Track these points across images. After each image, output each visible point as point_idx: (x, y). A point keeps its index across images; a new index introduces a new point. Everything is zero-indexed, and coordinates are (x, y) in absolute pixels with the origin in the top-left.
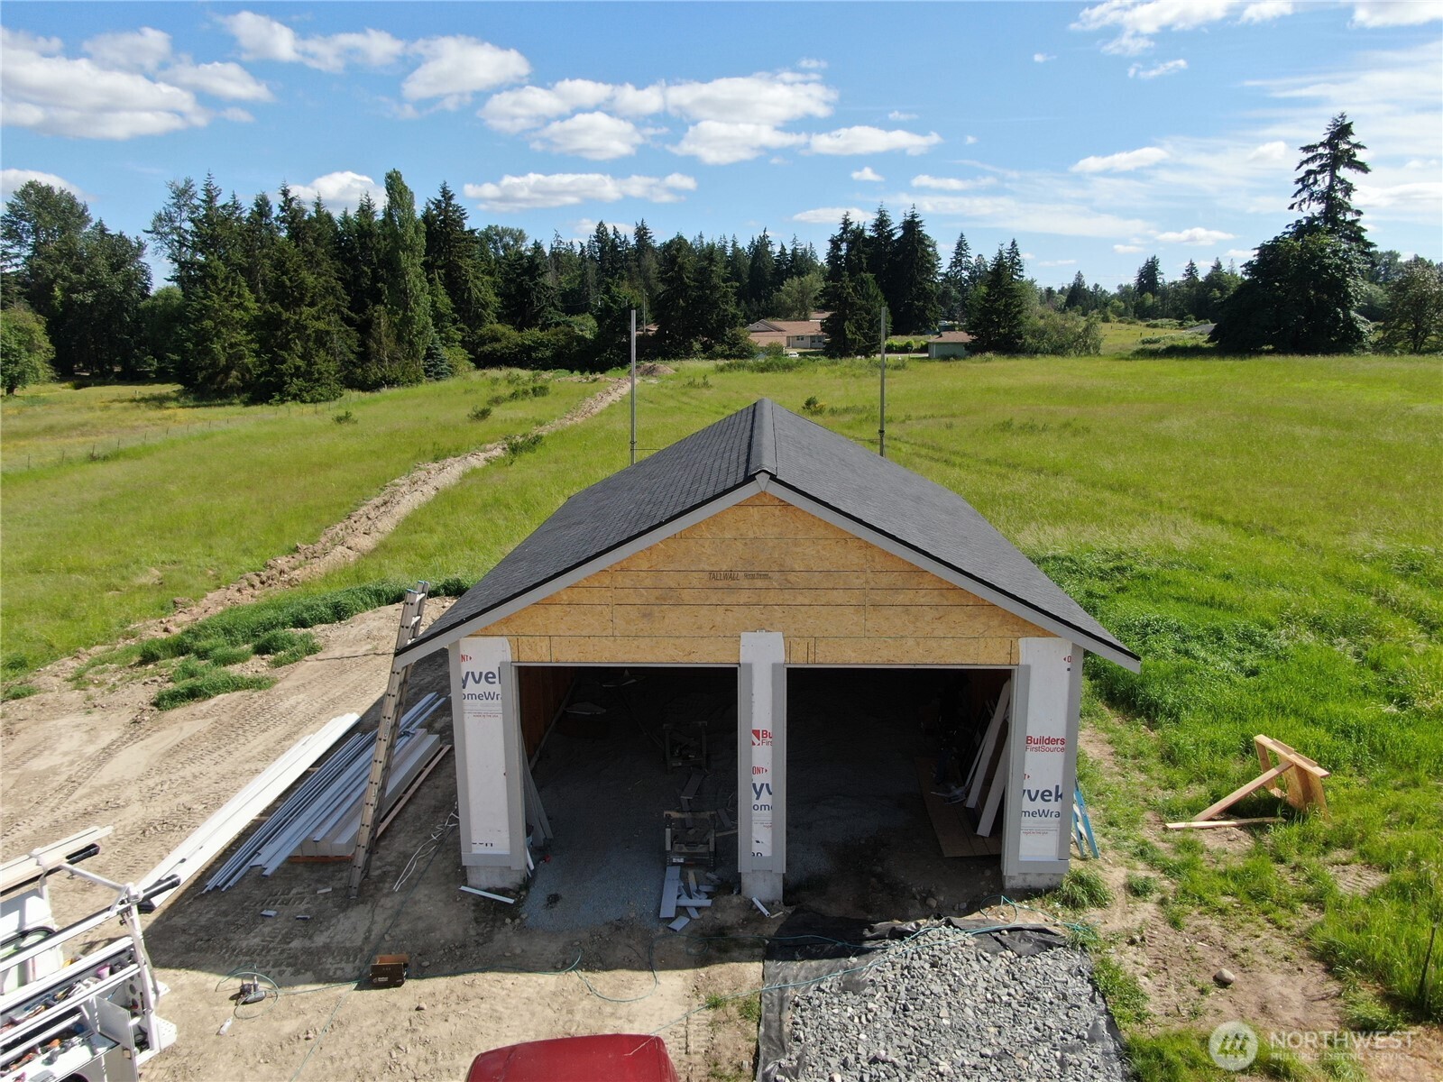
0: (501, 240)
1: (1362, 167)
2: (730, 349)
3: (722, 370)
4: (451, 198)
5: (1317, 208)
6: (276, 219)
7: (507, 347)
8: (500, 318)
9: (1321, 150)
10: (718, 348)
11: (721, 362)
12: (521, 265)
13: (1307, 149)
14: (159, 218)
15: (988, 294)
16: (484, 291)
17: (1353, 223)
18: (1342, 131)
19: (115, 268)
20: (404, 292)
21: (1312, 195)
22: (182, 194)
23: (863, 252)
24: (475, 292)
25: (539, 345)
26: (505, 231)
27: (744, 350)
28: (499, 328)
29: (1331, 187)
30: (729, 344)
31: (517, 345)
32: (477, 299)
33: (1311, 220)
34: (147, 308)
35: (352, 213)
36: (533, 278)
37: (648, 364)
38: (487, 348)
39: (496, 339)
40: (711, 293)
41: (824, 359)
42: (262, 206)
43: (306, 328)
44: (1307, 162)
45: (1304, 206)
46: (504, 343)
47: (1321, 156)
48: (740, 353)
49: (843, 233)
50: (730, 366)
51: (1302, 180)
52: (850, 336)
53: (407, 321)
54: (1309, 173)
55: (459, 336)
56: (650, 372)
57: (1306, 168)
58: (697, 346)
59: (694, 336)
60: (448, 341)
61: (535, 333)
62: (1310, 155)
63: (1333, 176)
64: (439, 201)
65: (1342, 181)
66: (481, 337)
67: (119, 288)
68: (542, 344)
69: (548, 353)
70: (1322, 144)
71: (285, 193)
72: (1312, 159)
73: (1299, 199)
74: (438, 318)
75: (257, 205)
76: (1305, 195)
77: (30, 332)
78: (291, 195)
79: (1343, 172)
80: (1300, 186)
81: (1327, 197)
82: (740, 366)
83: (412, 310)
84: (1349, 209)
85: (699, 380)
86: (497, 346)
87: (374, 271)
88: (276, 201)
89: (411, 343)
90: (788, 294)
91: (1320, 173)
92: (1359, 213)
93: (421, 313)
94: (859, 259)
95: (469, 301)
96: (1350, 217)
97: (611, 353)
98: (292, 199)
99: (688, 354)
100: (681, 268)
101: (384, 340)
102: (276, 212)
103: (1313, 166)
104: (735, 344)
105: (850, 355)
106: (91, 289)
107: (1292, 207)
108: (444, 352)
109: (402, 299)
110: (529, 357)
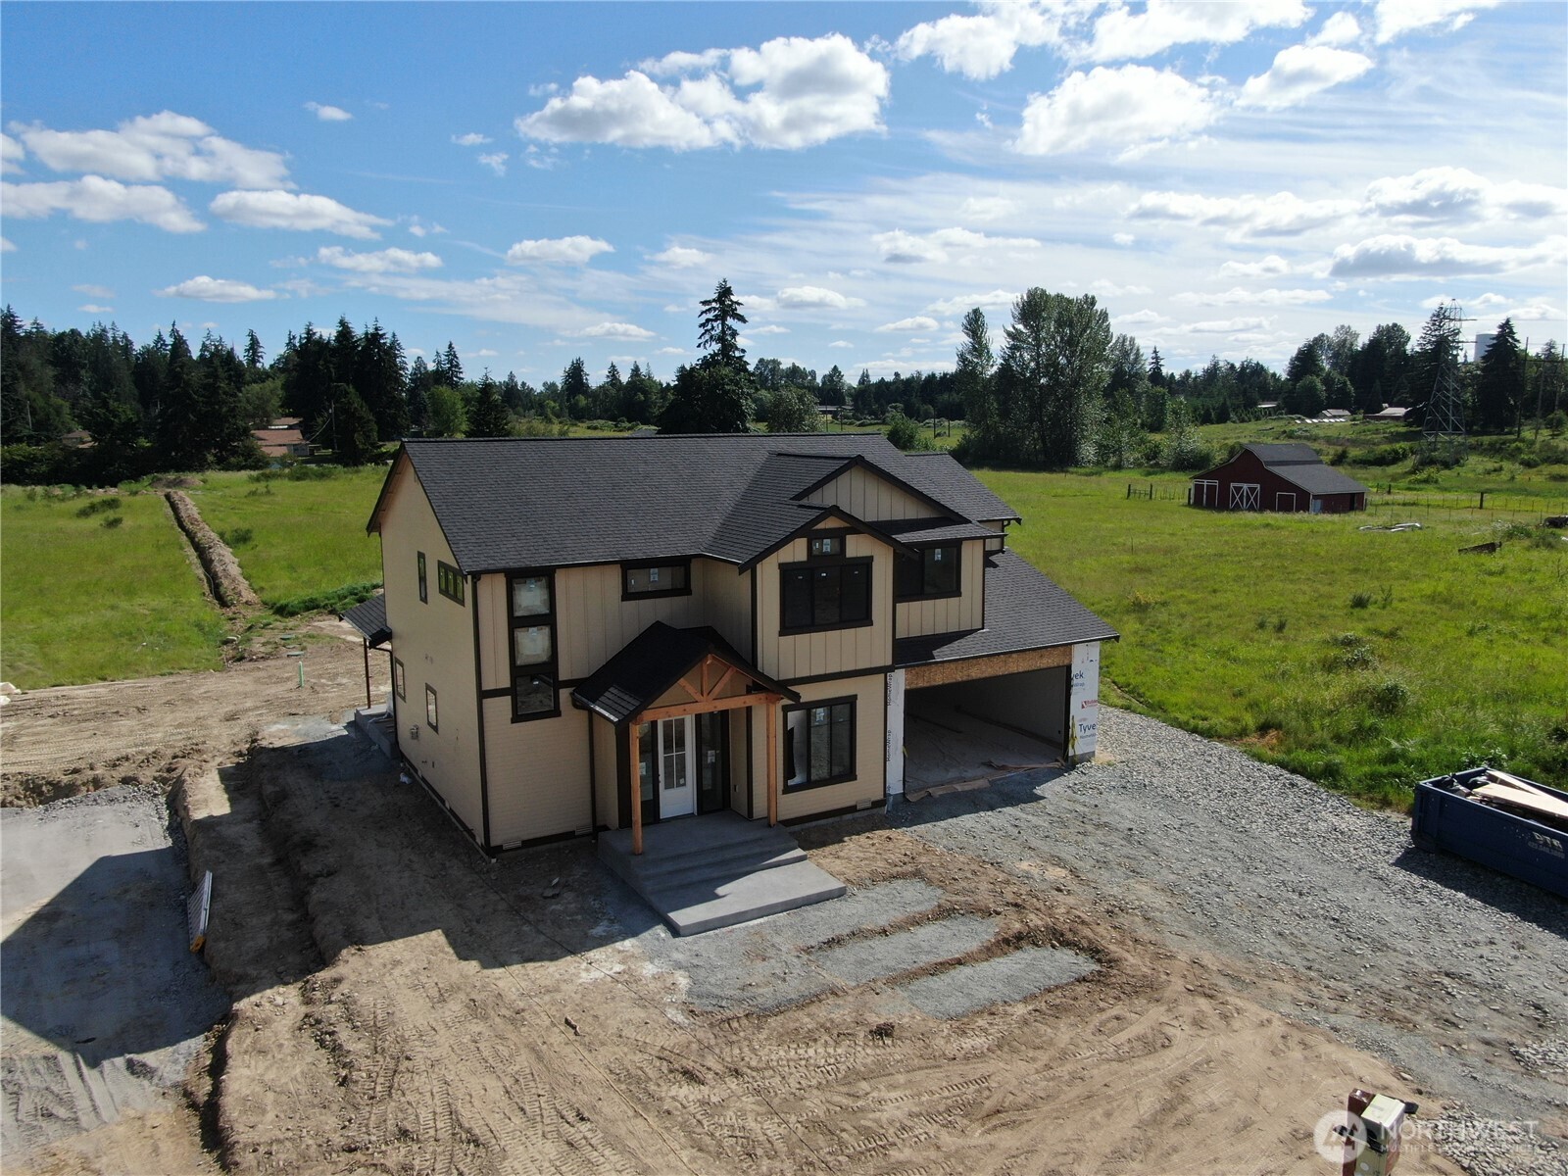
1: (742, 319)
2: (248, 460)
3: (257, 480)
5: (716, 347)
9: (714, 305)
10: (233, 460)
13: (704, 303)
15: (479, 410)
17: (740, 358)
18: (725, 292)
21: (711, 337)
23: (330, 362)
25: (32, 460)
29: (723, 331)
30: (243, 455)
33: (712, 356)
37: (169, 477)
40: (221, 408)
44: (705, 312)
45: (707, 345)
47: (715, 309)
48: (261, 463)
50: (265, 476)
51: (702, 325)
52: (361, 446)
54: (708, 320)
56: (177, 484)
57: (705, 317)
58: (210, 458)
62: (707, 307)
63: (723, 324)
65: (730, 328)
69: (44, 468)
70: (714, 300)
72: (709, 310)
73: (703, 340)
76: (707, 337)
79: (730, 321)
80: (702, 330)
81: (721, 339)
84: (737, 349)
91: (716, 320)
92: (743, 351)
94: (328, 368)
96: (737, 354)
97: (120, 467)
103: (710, 316)
107: (699, 346)
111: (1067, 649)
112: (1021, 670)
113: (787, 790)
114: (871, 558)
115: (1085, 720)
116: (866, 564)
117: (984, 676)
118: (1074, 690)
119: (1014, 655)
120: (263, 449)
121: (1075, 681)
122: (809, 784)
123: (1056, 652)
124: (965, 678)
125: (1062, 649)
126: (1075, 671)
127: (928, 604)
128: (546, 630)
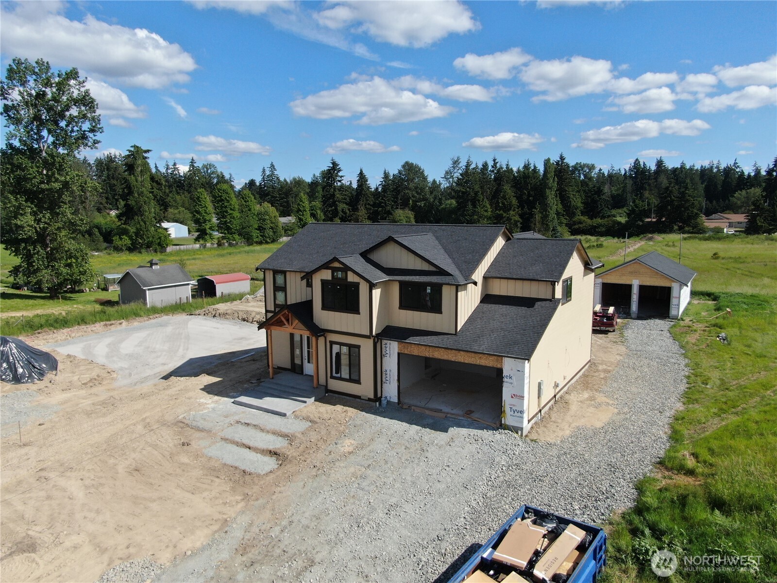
0: (582, 170)
2: (693, 229)
3: (685, 239)
4: (564, 159)
6: (490, 171)
7: (585, 226)
8: (583, 214)
10: (687, 229)
11: (686, 236)
12: (594, 190)
14: (447, 173)
16: (577, 201)
19: (431, 193)
20: (546, 205)
22: (456, 163)
24: (573, 203)
26: (584, 165)
27: (700, 230)
28: (582, 217)
30: (692, 227)
31: (590, 225)
32: (574, 205)
34: (443, 208)
35: (521, 168)
36: (599, 196)
37: (650, 235)
38: (576, 226)
39: (580, 223)
40: (686, 203)
41: (743, 235)
42: (485, 165)
43: (511, 219)
46: (584, 224)
48: (697, 231)
49: (774, 167)
50: (690, 237)
53: (546, 216)
55: (565, 221)
56: (651, 239)
58: (676, 227)
59: (675, 223)
60: (561, 223)
61: (599, 220)
64: (559, 161)
66: (574, 222)
67: (432, 200)
68: (601, 225)
69: (604, 229)
71: (494, 160)
74: (558, 214)
75: (483, 165)
77: (409, 218)
78: (497, 161)
82: (695, 238)
83: (549, 212)
85: (671, 244)
86: (581, 226)
87: (529, 193)
88: (490, 164)
89: (547, 225)
90: (738, 199)
93: (552, 214)
95: (570, 207)
97: (633, 230)
98: (497, 163)
99: (670, 230)
100: (671, 192)
101: (537, 224)
102: (490, 168)
104: (695, 227)
105: (759, 233)
106: (423, 201)
108: (559, 228)
109: (545, 207)
110: (595, 231)
111: (500, 358)
112: (466, 362)
113: (332, 377)
114: (358, 284)
115: (514, 405)
116: (356, 286)
117: (442, 358)
118: (505, 385)
119: (461, 352)
120: (704, 224)
121: (505, 379)
122: (341, 379)
123: (491, 358)
124: (431, 356)
125: (495, 357)
126: (505, 373)
127: (417, 313)
128: (284, 293)
